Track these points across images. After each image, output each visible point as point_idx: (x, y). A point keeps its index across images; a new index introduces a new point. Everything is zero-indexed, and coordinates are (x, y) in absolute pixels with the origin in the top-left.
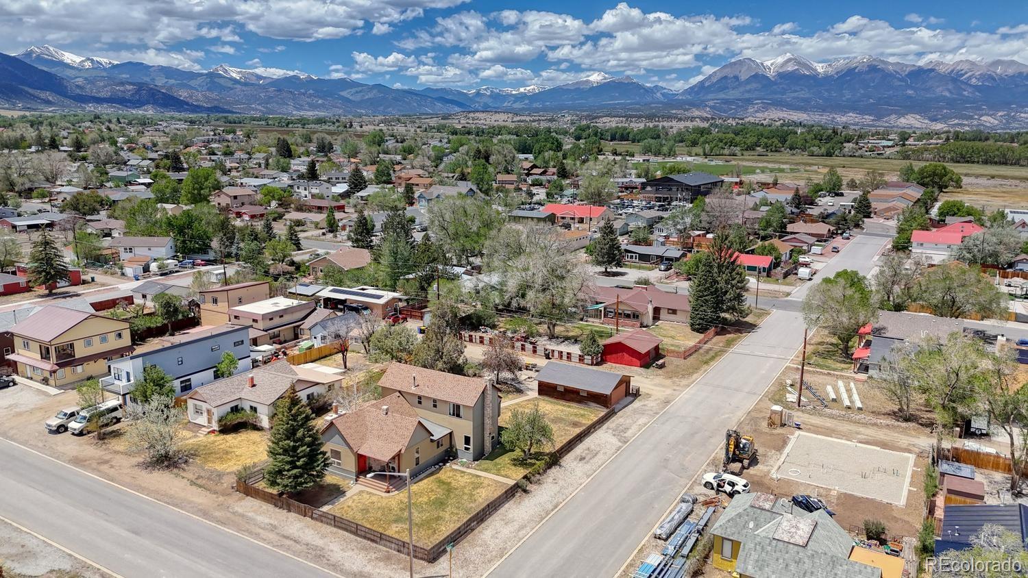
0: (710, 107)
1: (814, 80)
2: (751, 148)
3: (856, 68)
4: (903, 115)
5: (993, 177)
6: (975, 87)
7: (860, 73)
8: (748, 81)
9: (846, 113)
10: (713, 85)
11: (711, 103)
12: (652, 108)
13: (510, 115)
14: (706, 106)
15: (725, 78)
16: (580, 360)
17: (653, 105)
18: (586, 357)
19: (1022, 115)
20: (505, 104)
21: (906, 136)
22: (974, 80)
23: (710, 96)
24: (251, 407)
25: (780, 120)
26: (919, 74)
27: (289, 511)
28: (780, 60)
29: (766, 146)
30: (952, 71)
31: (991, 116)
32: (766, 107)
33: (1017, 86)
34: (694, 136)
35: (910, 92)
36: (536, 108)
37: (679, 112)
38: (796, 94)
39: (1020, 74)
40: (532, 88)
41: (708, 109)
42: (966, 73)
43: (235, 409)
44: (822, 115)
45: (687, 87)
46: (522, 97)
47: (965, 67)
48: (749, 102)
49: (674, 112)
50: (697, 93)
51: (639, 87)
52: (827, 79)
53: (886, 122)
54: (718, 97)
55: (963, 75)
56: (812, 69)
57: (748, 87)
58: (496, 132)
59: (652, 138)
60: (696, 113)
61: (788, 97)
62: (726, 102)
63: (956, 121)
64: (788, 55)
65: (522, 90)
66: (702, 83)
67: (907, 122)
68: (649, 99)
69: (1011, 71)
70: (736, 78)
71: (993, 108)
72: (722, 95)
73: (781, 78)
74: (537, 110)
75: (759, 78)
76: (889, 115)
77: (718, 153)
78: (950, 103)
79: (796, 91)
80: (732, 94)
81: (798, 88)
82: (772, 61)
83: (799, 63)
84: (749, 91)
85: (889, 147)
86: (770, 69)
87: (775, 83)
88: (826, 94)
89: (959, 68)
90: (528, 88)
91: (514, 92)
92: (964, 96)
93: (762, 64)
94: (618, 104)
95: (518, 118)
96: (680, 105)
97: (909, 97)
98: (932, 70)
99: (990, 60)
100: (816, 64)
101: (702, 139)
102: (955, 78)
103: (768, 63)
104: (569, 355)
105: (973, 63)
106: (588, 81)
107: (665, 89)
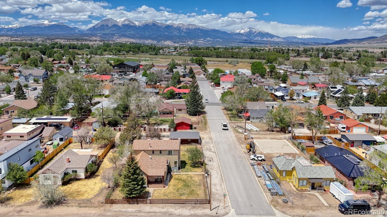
0: (99, 36)
1: (135, 27)
2: (128, 52)
3: (148, 24)
4: (166, 41)
5: (210, 61)
6: (185, 32)
7: (150, 26)
8: (112, 27)
9: (148, 40)
10: (98, 28)
11: (99, 35)
12: (76, 36)
13: (9, 37)
14: (97, 36)
15: (103, 25)
16: (169, 130)
17: (75, 35)
18: (171, 129)
19: (199, 41)
20: (2, 32)
21: (176, 48)
22: (184, 30)
23: (98, 32)
24: (73, 171)
25: (129, 42)
26: (168, 27)
27: (138, 204)
28: (122, 20)
29: (133, 52)
30: (178, 27)
31: (190, 41)
32: (120, 37)
33: (196, 32)
34: (105, 47)
35: (166, 33)
36: (20, 34)
37: (87, 38)
38: (130, 32)
39: (196, 28)
40: (16, 25)
41: (98, 37)
42: (182, 27)
43: (66, 174)
44: (140, 40)
45: (88, 28)
46: (11, 29)
47: (181, 25)
48: (113, 35)
49: (85, 38)
50: (93, 31)
51: (68, 27)
52: (139, 27)
53: (161, 43)
54: (101, 33)
55: (181, 28)
56: (134, 23)
57: (112, 29)
58: (9, 45)
59: (87, 48)
60: (94, 39)
61: (127, 33)
62: (105, 34)
63: (181, 43)
64: (125, 18)
65: (10, 26)
66: (94, 27)
67: (167, 43)
68: (73, 32)
69: (194, 27)
70: (107, 25)
71: (191, 39)
72: (102, 32)
73: (124, 26)
74: (20, 36)
75: (115, 26)
76: (161, 41)
77: (118, 54)
78: (179, 37)
79: (130, 31)
80: (107, 32)
81: (130, 30)
82: (120, 20)
83: (129, 21)
84: (113, 31)
85: (173, 52)
86: (119, 23)
87: (121, 28)
88: (140, 33)
89: (179, 26)
90: (14, 26)
91: (6, 27)
92: (182, 35)
93: (116, 21)
94: (60, 34)
95: (14, 39)
96: (86, 35)
97: (166, 35)
98: (172, 26)
99: (188, 23)
100: (135, 22)
101: (108, 49)
102: (178, 29)
103: (118, 21)
104: (164, 130)
105: (183, 24)
106: (43, 24)
107: (79, 28)
